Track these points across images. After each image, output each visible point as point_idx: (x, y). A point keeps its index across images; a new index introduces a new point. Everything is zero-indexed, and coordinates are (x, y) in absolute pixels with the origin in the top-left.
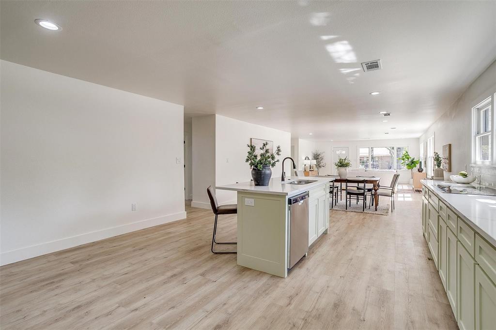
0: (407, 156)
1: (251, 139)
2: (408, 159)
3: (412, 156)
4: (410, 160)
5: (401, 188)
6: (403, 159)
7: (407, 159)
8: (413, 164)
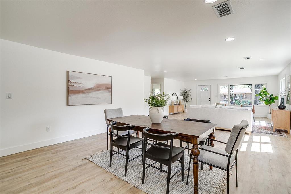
0: (265, 92)
1: (68, 72)
2: (266, 95)
3: (270, 92)
4: (268, 96)
5: (258, 125)
6: (261, 95)
7: (264, 95)
8: (271, 100)
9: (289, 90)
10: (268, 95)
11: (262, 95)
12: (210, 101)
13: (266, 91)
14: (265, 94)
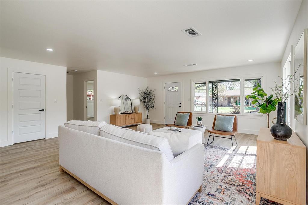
0: (260, 92)
6: (254, 98)
7: (259, 97)
8: (270, 106)
9: (301, 87)
10: (265, 96)
11: (256, 97)
12: (180, 106)
13: (262, 90)
14: (260, 95)
